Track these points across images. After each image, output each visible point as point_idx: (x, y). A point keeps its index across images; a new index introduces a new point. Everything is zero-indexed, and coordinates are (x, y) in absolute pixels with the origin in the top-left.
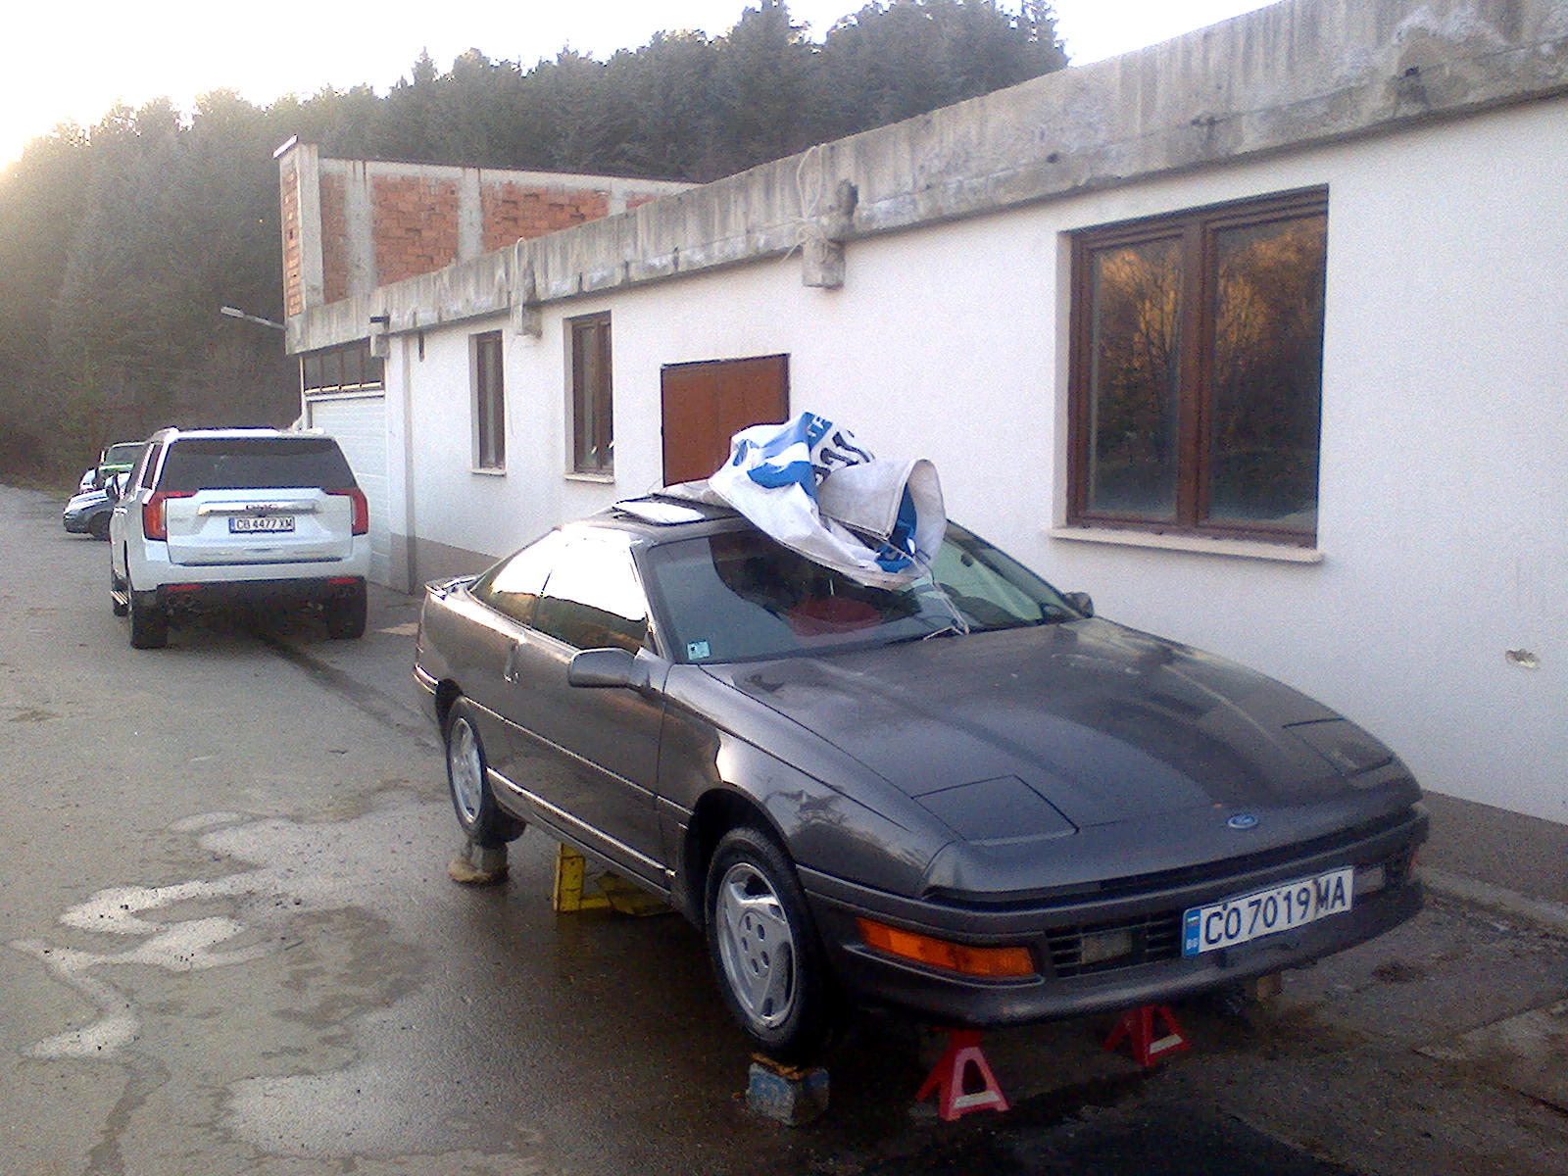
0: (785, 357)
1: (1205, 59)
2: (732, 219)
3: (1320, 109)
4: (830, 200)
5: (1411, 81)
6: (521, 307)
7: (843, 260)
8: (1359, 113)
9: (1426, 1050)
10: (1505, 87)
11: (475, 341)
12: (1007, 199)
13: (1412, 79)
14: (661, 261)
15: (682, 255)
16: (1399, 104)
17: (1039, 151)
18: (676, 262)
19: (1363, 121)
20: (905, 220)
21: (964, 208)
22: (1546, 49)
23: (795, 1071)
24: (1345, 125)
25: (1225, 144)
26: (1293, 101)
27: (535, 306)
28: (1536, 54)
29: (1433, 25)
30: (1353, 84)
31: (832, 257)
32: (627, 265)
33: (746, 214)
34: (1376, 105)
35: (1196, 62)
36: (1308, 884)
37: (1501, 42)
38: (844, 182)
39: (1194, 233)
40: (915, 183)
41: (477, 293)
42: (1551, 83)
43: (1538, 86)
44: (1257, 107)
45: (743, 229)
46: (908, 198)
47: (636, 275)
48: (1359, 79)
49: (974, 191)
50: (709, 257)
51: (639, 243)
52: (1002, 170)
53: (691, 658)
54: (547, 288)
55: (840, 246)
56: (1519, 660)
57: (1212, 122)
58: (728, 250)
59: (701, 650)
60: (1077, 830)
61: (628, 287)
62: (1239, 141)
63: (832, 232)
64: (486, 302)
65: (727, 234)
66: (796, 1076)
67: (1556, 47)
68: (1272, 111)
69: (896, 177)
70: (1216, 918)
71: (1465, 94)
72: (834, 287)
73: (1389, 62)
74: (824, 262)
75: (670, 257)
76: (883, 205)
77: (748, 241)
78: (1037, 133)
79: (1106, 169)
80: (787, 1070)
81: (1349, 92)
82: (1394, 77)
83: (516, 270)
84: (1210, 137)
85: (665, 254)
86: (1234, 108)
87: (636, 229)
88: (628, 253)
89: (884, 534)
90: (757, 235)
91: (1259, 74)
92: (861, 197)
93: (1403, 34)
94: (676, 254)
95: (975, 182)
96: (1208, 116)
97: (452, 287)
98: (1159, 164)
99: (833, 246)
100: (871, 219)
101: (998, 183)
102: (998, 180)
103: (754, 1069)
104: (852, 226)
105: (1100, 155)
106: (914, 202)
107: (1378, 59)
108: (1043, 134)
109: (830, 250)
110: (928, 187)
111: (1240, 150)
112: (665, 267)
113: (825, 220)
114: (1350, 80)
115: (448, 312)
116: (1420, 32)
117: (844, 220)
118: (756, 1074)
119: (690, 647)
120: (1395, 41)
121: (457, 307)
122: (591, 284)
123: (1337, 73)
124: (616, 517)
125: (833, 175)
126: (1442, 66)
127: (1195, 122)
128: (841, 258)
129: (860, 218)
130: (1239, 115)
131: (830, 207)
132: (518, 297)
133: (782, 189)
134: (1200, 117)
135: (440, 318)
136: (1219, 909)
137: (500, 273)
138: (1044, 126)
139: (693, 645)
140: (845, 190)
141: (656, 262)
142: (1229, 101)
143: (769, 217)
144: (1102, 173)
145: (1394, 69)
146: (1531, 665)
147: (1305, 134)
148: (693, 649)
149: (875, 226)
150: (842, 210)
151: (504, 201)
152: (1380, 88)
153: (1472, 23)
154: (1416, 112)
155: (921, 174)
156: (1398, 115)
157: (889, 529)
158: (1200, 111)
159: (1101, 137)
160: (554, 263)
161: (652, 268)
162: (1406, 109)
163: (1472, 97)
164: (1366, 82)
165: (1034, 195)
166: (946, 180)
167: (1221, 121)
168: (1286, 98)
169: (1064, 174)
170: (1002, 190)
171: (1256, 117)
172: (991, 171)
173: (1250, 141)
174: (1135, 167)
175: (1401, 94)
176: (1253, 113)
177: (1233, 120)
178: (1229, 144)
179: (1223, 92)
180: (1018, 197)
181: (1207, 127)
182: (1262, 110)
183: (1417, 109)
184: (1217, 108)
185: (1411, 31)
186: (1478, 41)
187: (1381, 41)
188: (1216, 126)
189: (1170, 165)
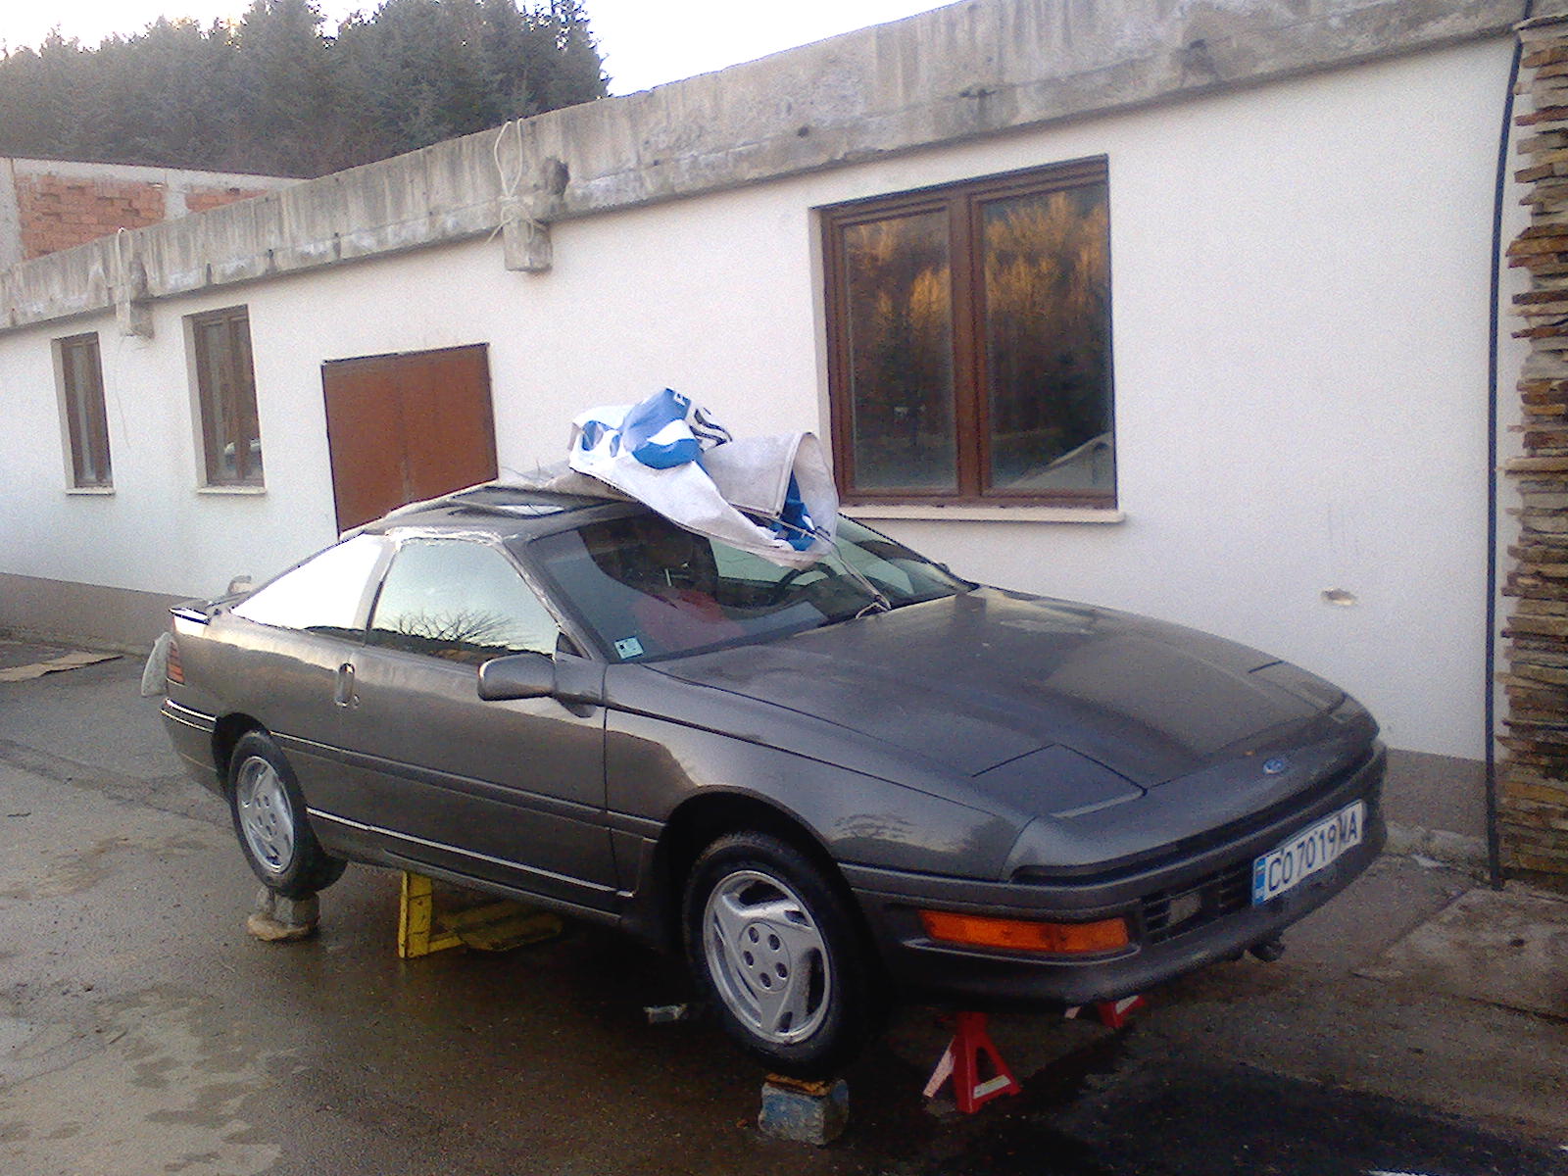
0: (483, 347)
1: (972, 31)
2: (409, 200)
3: (1101, 80)
4: (534, 177)
5: (1197, 53)
6: (128, 305)
7: (549, 241)
8: (1144, 84)
9: (1362, 971)
10: (1297, 60)
11: (58, 346)
12: (753, 174)
13: (1198, 50)
14: (318, 247)
15: (344, 241)
16: (1185, 75)
17: (787, 124)
18: (337, 248)
19: (1149, 91)
20: (630, 197)
21: (700, 185)
22: (1335, 22)
23: (823, 1086)
24: (1129, 96)
25: (999, 115)
26: (1072, 73)
27: (145, 302)
28: (1326, 27)
30: (1136, 56)
31: (539, 237)
32: (271, 253)
33: (427, 195)
34: (1161, 75)
35: (961, 36)
36: (1334, 821)
37: (1288, 15)
38: (548, 160)
39: (959, 205)
40: (639, 161)
41: (65, 290)
42: (1342, 54)
43: (1328, 58)
44: (1033, 79)
45: (424, 209)
46: (632, 175)
47: (283, 264)
48: (1141, 52)
49: (711, 166)
50: (380, 242)
51: (286, 230)
52: (744, 145)
53: (623, 657)
54: (162, 283)
55: (545, 227)
56: (1333, 599)
57: (983, 94)
58: (404, 234)
59: (631, 648)
60: (1145, 792)
61: (274, 278)
62: (1015, 112)
63: (539, 214)
64: (78, 300)
65: (404, 217)
66: (823, 1091)
67: (1346, 21)
68: (1049, 83)
69: (616, 153)
70: (1276, 864)
71: (1254, 65)
72: (539, 271)
73: (1173, 34)
74: (530, 244)
75: (329, 243)
76: (601, 183)
77: (432, 224)
78: (783, 107)
79: (866, 142)
80: (814, 1087)
81: (1132, 63)
82: (1179, 51)
83: (119, 264)
84: (982, 109)
85: (323, 240)
86: (1007, 79)
87: (280, 214)
88: (273, 241)
89: (774, 513)
90: (443, 216)
91: (1032, 47)
92: (573, 174)
93: (1186, 9)
94: (336, 241)
95: (712, 157)
96: (978, 88)
97: (27, 285)
98: (925, 135)
99: (540, 226)
100: (586, 198)
101: (740, 158)
102: (740, 153)
103: (767, 1091)
104: (564, 205)
105: (857, 128)
106: (639, 179)
107: (1160, 31)
108: (789, 108)
109: (537, 230)
110: (656, 163)
111: (1017, 121)
112: (322, 255)
113: (529, 200)
114: (1130, 52)
115: (25, 314)
116: (1203, 6)
117: (553, 199)
118: (771, 1096)
119: (617, 645)
120: (1178, 14)
121: (37, 308)
122: (224, 275)
123: (1118, 44)
124: (452, 513)
125: (536, 152)
126: (1228, 38)
127: (965, 94)
128: (547, 239)
129: (573, 195)
130: (1013, 87)
131: (535, 186)
132: (124, 294)
133: (472, 168)
134: (970, 88)
135: (14, 322)
136: (1277, 855)
137: (96, 268)
138: (791, 100)
139: (621, 643)
140: (552, 168)
141: (311, 249)
142: (1001, 71)
143: (457, 199)
144: (862, 146)
145: (1178, 42)
146: (1347, 603)
147: (1087, 105)
148: (622, 647)
149: (592, 205)
150: (550, 188)
151: (43, 195)
152: (1165, 60)
154: (1206, 83)
155: (645, 149)
156: (1186, 86)
157: (779, 508)
158: (968, 82)
159: (859, 110)
160: (171, 254)
161: (306, 256)
162: (1194, 80)
163: (1262, 68)
164: (1149, 54)
165: (784, 169)
166: (677, 155)
167: (994, 92)
168: (1061, 72)
169: (818, 147)
170: (745, 165)
171: (1032, 89)
172: (730, 146)
173: (1027, 112)
174: (900, 140)
175: (1187, 66)
176: (1025, 85)
177: (1005, 91)
178: (1004, 116)
179: (994, 64)
180: (767, 172)
181: (978, 99)
182: (1038, 81)
183: (1205, 80)
184: (988, 80)
185: (1194, 5)
186: (1265, 14)
187: (1163, 14)
188: (988, 97)
189: (939, 137)
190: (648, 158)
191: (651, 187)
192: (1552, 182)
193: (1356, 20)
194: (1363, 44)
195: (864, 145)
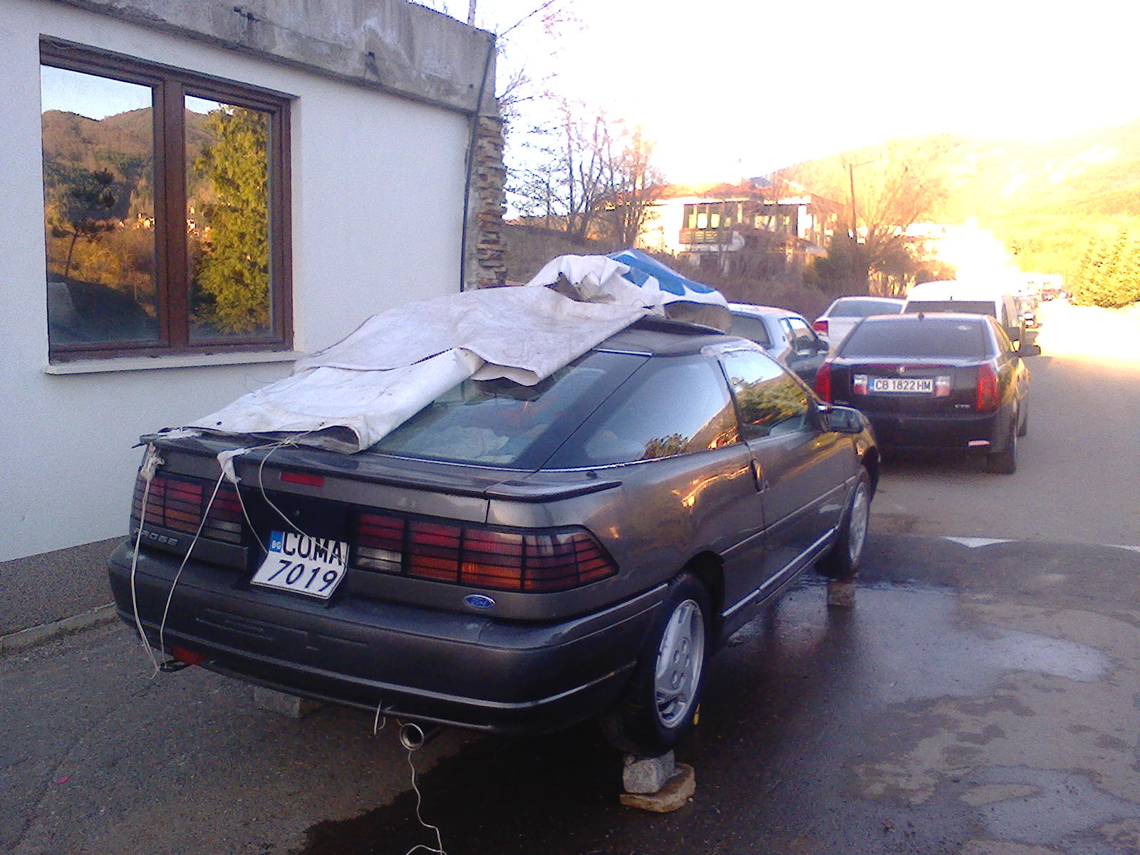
3: (326, 50)
8: (346, 65)
13: (371, 59)
16: (366, 71)
19: (349, 72)
24: (338, 68)
25: (261, 40)
26: (308, 35)
28: (420, 76)
29: (379, 30)
30: (343, 44)
34: (355, 64)
37: (407, 61)
42: (426, 95)
43: (421, 95)
44: (286, 25)
48: (346, 43)
57: (250, 17)
62: (273, 43)
67: (427, 78)
68: (294, 34)
71: (394, 83)
73: (360, 41)
81: (341, 48)
82: (363, 52)
86: (268, 15)
93: (366, 28)
96: (248, 11)
107: (355, 35)
111: (274, 51)
114: (340, 39)
116: (375, 33)
120: (363, 30)
123: (334, 30)
126: (385, 60)
127: (237, 10)
130: (271, 23)
134: (241, 7)
142: (264, 8)
145: (363, 47)
147: (317, 64)
152: (356, 55)
153: (396, 43)
162: (370, 76)
163: (397, 87)
164: (350, 47)
167: (259, 21)
168: (303, 30)
171: (284, 32)
173: (281, 48)
174: (183, 20)
175: (367, 65)
176: (281, 28)
177: (268, 24)
178: (266, 42)
181: (247, 19)
182: (288, 29)
183: (374, 79)
184: (256, 10)
185: (370, 29)
186: (398, 55)
187: (356, 25)
188: (254, 21)
189: (216, 35)
193: (431, 79)
195: (147, 7)
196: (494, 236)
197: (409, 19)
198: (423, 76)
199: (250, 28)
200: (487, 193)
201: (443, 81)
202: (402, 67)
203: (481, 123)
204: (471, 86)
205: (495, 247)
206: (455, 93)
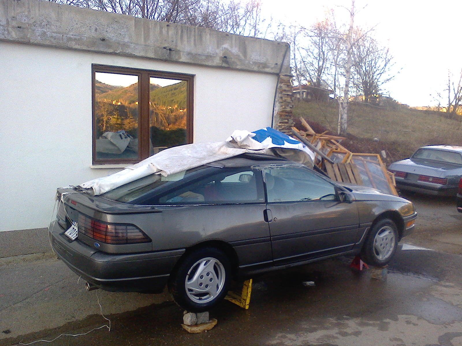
1: (168, 32)
3: (204, 57)
8: (213, 62)
10: (243, 67)
13: (225, 58)
16: (223, 63)
19: (214, 64)
21: (47, 43)
24: (210, 63)
25: (175, 57)
29: (230, 49)
30: (212, 55)
35: (165, 31)
37: (243, 58)
43: (250, 69)
48: (213, 54)
49: (54, 38)
57: (170, 50)
62: (180, 58)
68: (189, 54)
71: (236, 66)
79: (129, 51)
81: (211, 56)
82: (221, 57)
86: (178, 48)
91: (185, 42)
93: (223, 48)
95: (54, 35)
96: (168, 48)
98: (152, 55)
101: (70, 39)
102: (70, 38)
105: (125, 45)
106: (7, 31)
107: (218, 51)
108: (96, 30)
110: (19, 27)
111: (181, 60)
114: (210, 53)
116: (227, 49)
120: (221, 49)
123: (208, 50)
126: (232, 58)
127: (164, 48)
138: (97, 27)
142: (176, 46)
145: (221, 55)
147: (200, 62)
152: (218, 58)
153: (237, 52)
155: (13, 20)
158: (166, 45)
159: (126, 40)
162: (224, 65)
163: (238, 67)
164: (215, 55)
165: (93, 49)
166: (34, 28)
167: (174, 51)
168: (194, 52)
169: (110, 47)
170: (74, 43)
171: (185, 53)
172: (66, 33)
173: (183, 59)
174: (142, 54)
175: (223, 61)
176: (184, 52)
177: (178, 52)
178: (177, 58)
179: (174, 42)
180: (85, 48)
181: (169, 50)
182: (186, 52)
183: (226, 65)
184: (173, 47)
185: (225, 48)
186: (239, 56)
187: (218, 48)
188: (172, 51)
189: (156, 57)
190: (14, 23)
191: (14, 35)
192: (285, 103)
193: (255, 63)
194: (256, 68)
195: (128, 51)
196: (286, 121)
197: (245, 43)
198: (251, 62)
199: (170, 54)
200: (283, 104)
201: (262, 63)
202: (240, 60)
203: (281, 77)
204: (276, 64)
205: (286, 125)
206: (268, 67)
